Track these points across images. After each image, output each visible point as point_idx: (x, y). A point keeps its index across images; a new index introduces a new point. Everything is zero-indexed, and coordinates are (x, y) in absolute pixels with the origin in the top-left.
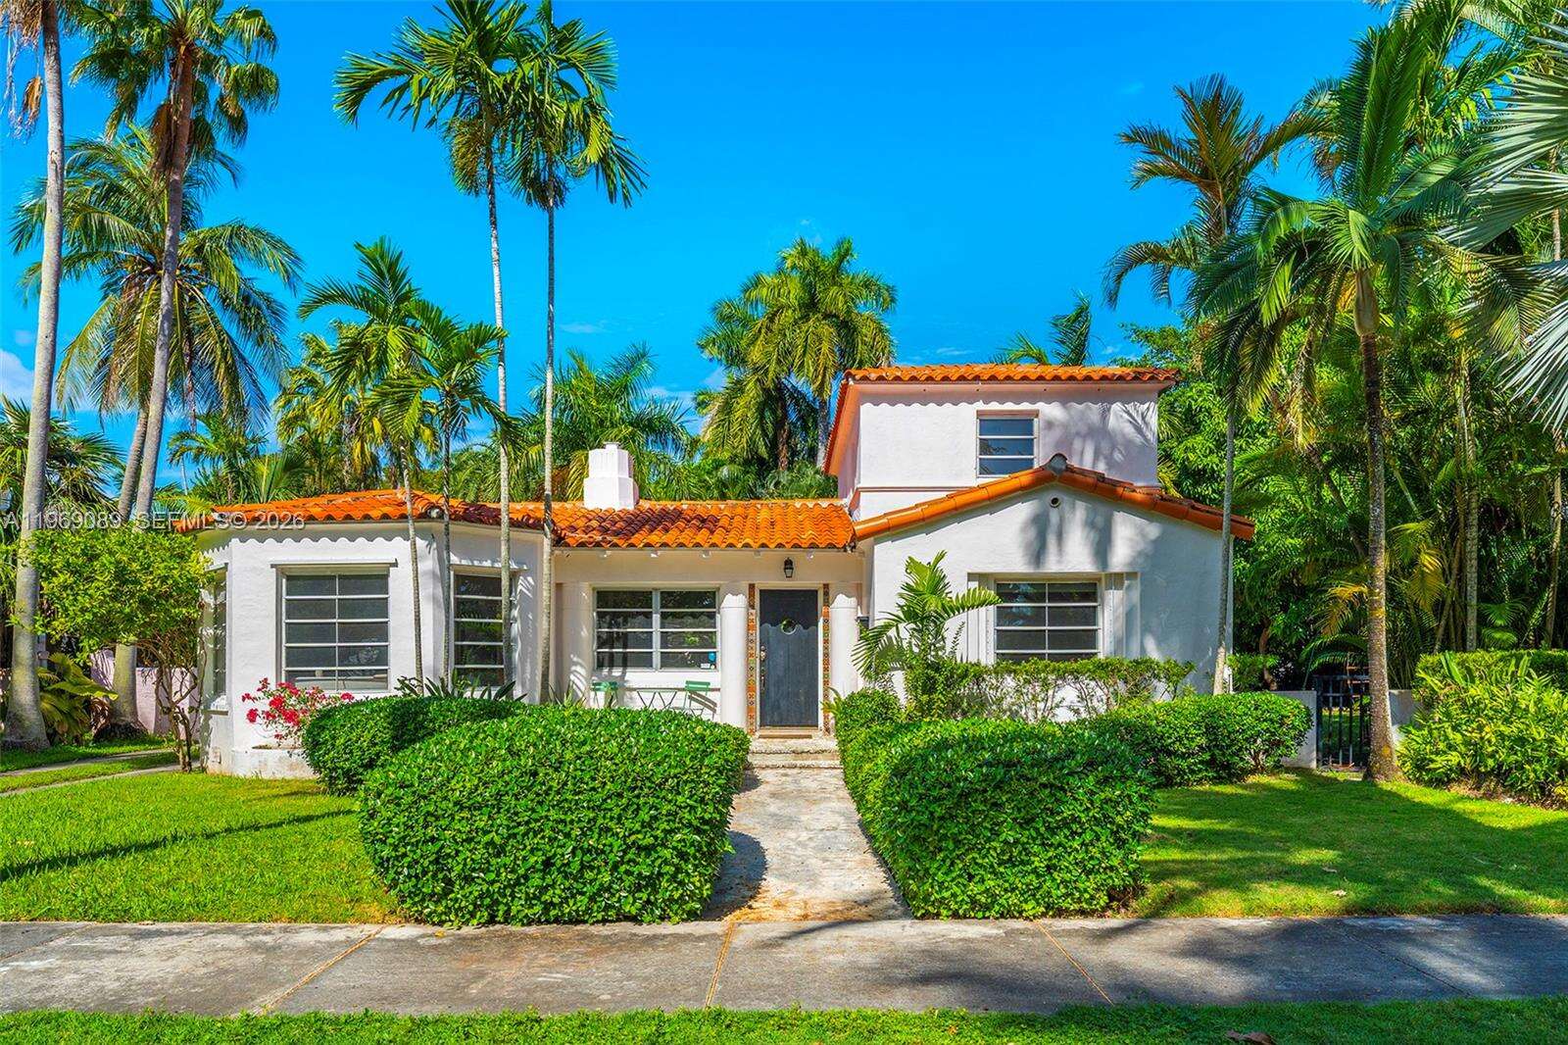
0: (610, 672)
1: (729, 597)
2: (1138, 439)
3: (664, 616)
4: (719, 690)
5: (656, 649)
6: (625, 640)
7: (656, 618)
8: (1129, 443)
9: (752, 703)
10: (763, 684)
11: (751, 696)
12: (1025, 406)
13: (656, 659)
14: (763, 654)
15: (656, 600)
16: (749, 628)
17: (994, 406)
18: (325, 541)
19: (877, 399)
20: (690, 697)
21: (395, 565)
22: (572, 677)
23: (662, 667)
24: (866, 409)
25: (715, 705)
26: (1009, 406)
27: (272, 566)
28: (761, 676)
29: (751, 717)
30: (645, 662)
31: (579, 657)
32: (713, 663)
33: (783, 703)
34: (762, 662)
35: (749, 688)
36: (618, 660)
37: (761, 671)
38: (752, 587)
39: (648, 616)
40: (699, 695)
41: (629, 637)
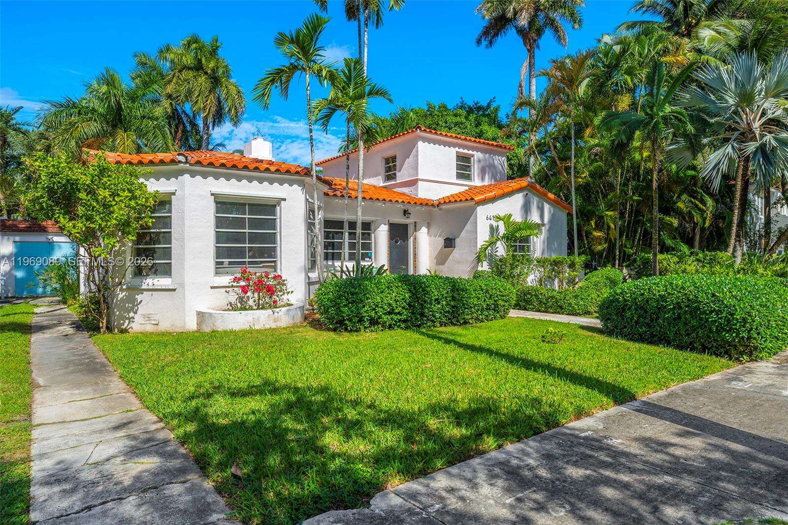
0: (330, 262)
1: (381, 225)
2: (503, 171)
3: (349, 234)
5: (347, 251)
6: (333, 246)
7: (346, 235)
8: (501, 172)
12: (470, 152)
13: (347, 256)
16: (388, 241)
17: (461, 150)
18: (245, 182)
19: (425, 140)
21: (285, 200)
23: (349, 260)
24: (420, 143)
26: (466, 151)
27: (212, 194)
30: (342, 257)
32: (370, 258)
36: (331, 256)
38: (390, 222)
39: (343, 234)
41: (335, 243)
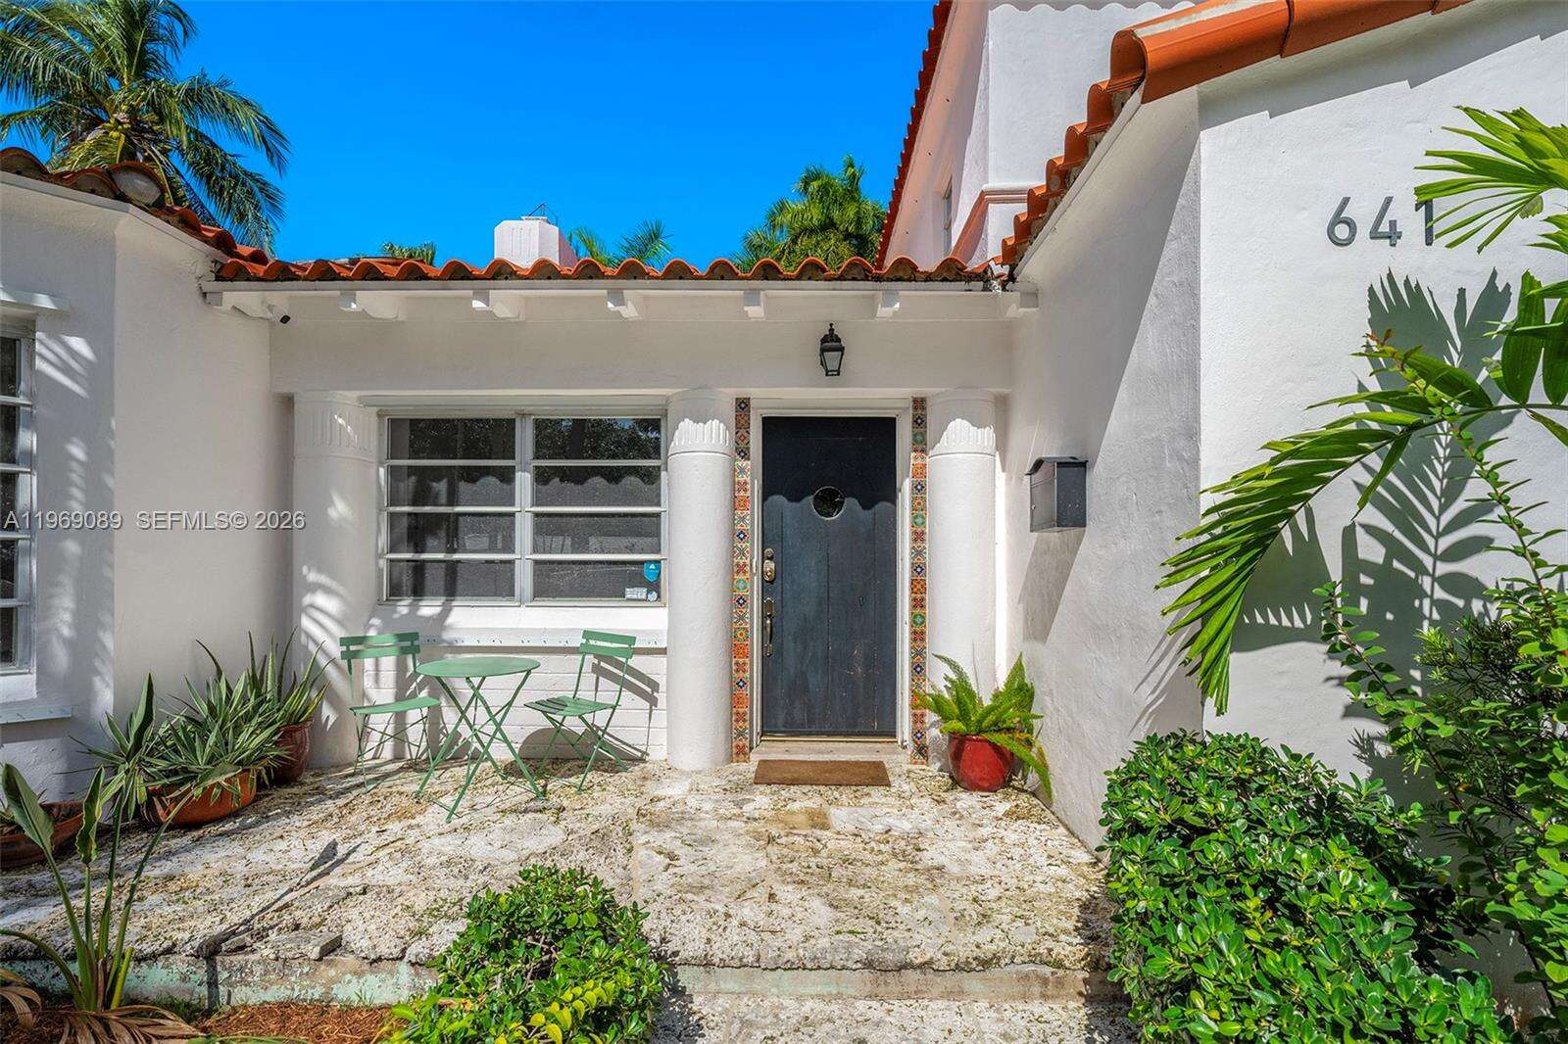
0: (414, 607)
1: (686, 424)
3: (542, 477)
4: (663, 651)
5: (524, 556)
6: (450, 529)
7: (524, 481)
9: (741, 684)
10: (770, 635)
11: (740, 668)
13: (524, 577)
14: (770, 566)
15: (525, 439)
16: (736, 503)
20: (597, 670)
22: (306, 623)
23: (534, 596)
25: (655, 686)
28: (764, 617)
29: (741, 717)
30: (496, 583)
31: (320, 570)
32: (654, 586)
33: (814, 680)
34: (768, 585)
35: (736, 648)
36: (435, 578)
37: (766, 606)
38: (743, 405)
39: (506, 476)
40: (619, 665)
41: (461, 526)
